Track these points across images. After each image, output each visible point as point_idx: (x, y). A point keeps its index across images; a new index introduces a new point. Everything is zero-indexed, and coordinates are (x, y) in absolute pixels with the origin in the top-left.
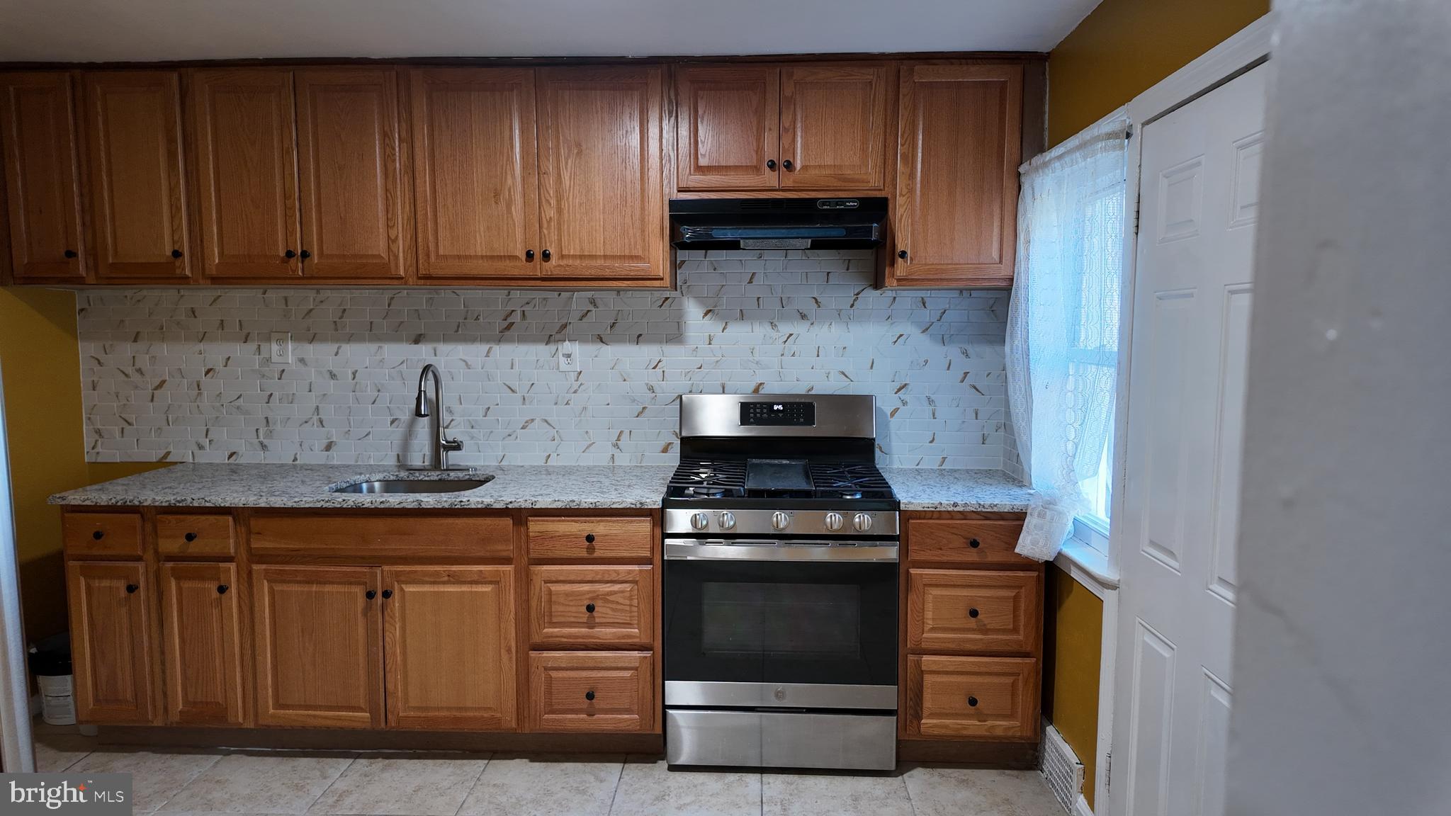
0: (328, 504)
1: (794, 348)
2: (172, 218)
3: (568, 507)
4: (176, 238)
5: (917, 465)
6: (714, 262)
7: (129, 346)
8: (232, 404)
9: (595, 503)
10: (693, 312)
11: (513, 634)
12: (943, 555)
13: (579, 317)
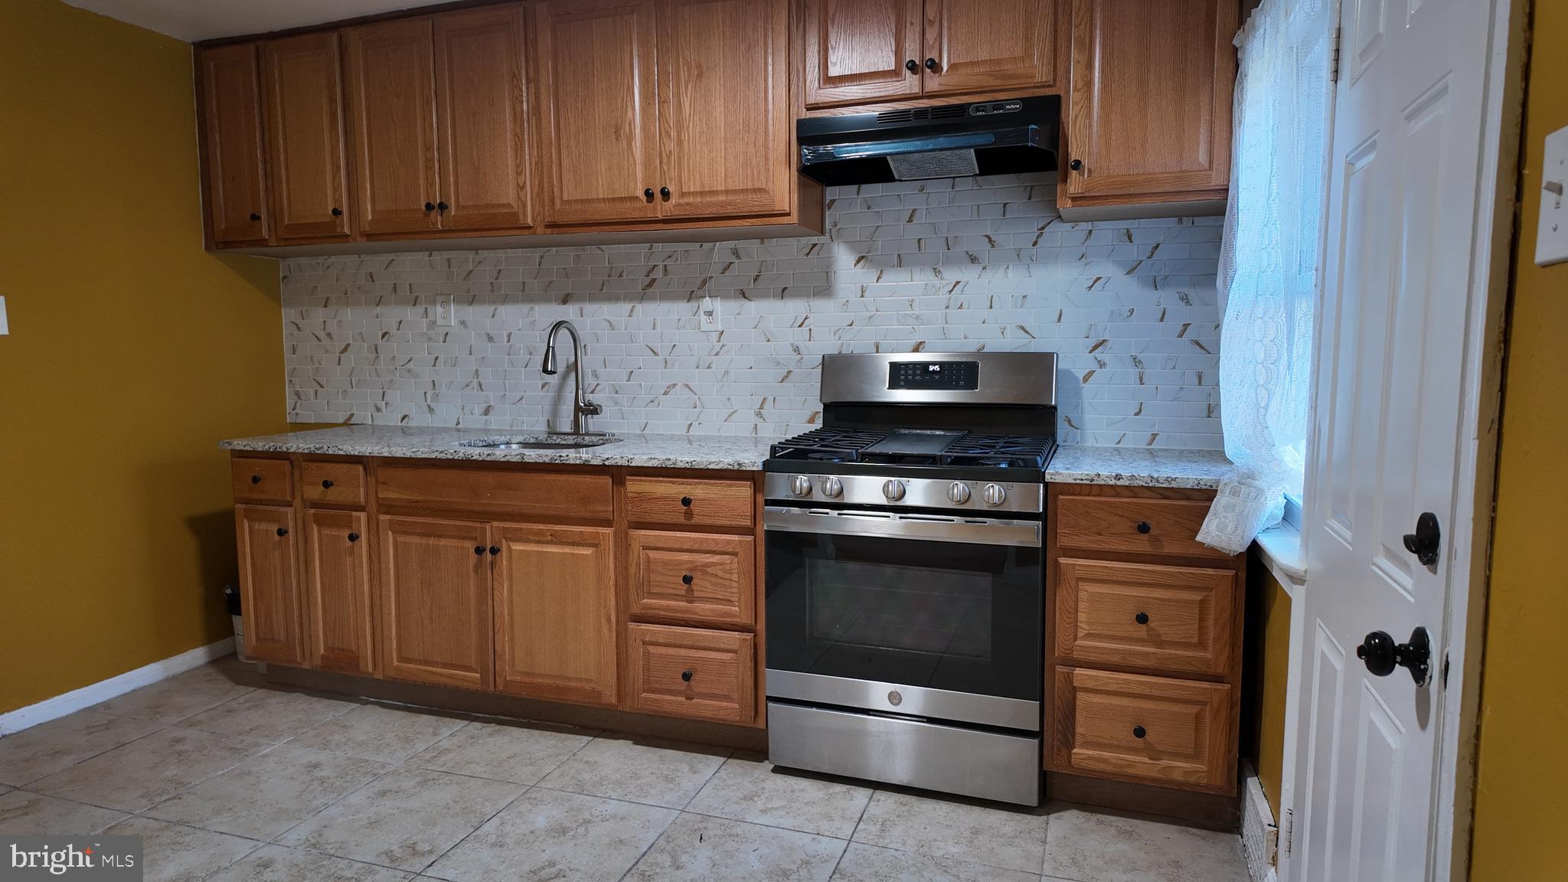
0: (442, 455)
1: (962, 298)
2: (334, 177)
3: (664, 466)
4: (337, 197)
5: (1118, 443)
6: (868, 199)
7: (320, 311)
8: (404, 367)
9: (691, 462)
10: (843, 258)
11: (613, 602)
12: (1103, 542)
13: (721, 271)
